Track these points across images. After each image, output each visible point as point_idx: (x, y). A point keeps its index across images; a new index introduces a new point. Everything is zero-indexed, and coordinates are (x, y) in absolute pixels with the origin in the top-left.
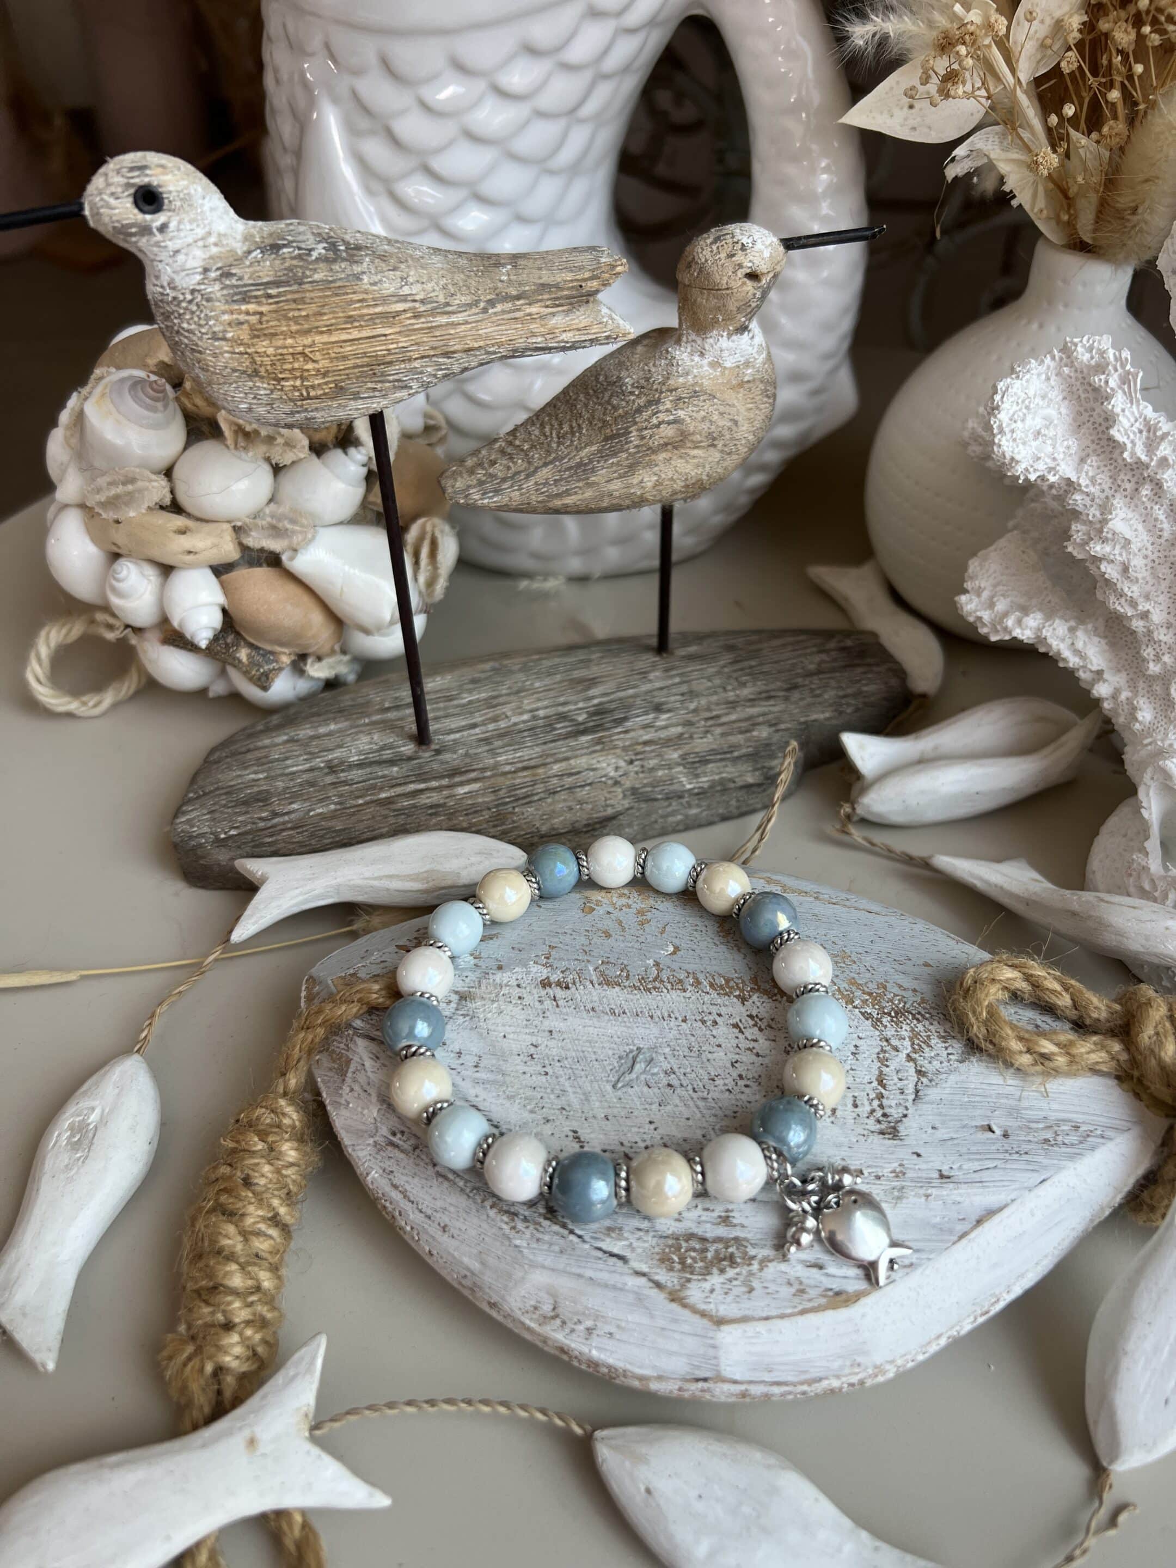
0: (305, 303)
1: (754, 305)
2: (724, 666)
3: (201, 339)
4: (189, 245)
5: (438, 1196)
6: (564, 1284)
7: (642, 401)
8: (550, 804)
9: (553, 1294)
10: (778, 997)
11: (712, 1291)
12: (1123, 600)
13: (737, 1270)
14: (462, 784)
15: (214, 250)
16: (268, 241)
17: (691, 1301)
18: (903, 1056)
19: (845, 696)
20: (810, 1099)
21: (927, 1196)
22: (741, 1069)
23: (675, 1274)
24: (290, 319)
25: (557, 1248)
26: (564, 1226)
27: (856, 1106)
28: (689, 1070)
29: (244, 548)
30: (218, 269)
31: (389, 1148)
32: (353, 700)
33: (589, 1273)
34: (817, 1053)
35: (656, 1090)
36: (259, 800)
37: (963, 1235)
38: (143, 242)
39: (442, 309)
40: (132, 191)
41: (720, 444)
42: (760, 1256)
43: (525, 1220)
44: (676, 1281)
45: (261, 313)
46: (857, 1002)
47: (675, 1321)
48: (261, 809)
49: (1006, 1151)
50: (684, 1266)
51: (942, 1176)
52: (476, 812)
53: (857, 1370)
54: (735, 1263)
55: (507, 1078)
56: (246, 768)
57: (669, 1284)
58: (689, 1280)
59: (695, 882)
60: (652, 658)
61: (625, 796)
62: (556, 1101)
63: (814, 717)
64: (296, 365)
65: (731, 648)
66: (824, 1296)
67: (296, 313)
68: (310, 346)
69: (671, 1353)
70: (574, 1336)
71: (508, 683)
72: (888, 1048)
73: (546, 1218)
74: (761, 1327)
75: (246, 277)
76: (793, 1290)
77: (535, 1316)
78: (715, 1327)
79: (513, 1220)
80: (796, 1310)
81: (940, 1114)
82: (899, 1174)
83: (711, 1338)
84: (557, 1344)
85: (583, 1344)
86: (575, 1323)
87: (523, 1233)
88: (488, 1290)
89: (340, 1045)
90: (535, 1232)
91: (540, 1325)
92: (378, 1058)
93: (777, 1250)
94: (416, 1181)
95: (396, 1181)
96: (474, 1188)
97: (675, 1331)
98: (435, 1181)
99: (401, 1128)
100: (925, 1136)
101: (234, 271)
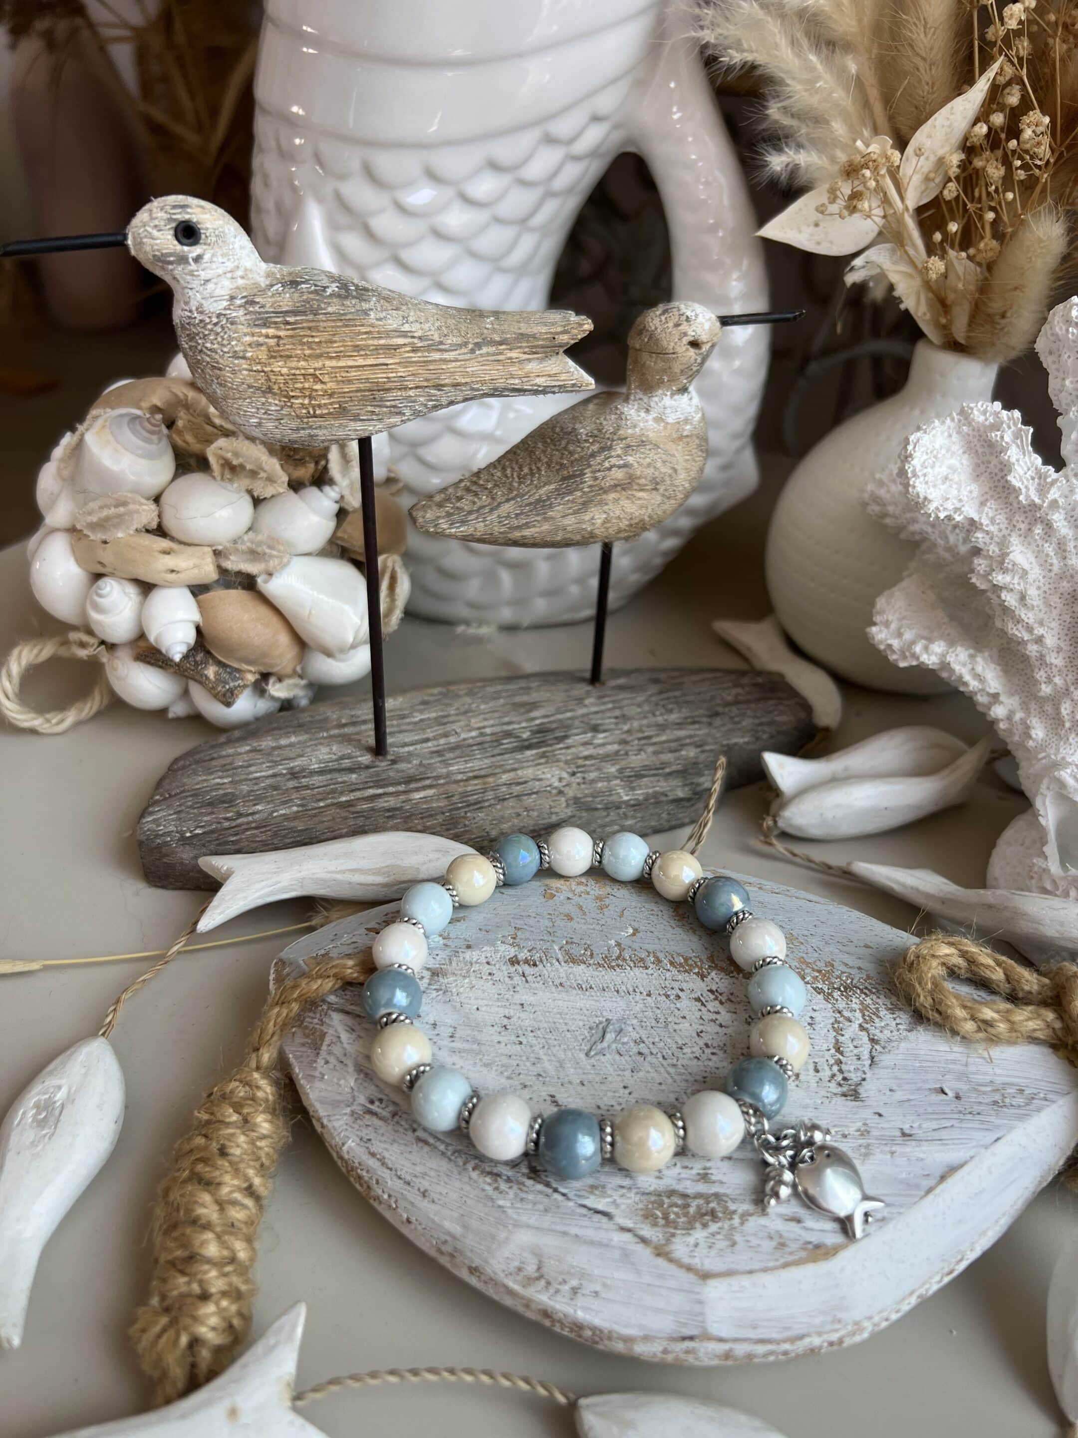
0: (319, 331)
1: (695, 369)
2: (651, 696)
3: (222, 357)
4: (219, 276)
5: (418, 1160)
6: (549, 1243)
7: (595, 447)
8: (500, 810)
9: (538, 1254)
10: (735, 974)
11: (696, 1245)
12: (1020, 626)
13: (720, 1224)
14: (417, 790)
15: (241, 282)
16: (287, 279)
17: (676, 1255)
18: (855, 1026)
19: (761, 724)
20: (780, 1059)
21: (892, 1153)
22: (706, 1038)
23: (659, 1229)
24: (304, 344)
25: (541, 1207)
26: (548, 1185)
27: (817, 1071)
28: (657, 1040)
29: (223, 571)
30: (243, 297)
31: (367, 1116)
32: (312, 716)
33: (574, 1230)
34: (780, 1018)
35: (627, 1058)
36: (224, 802)
37: (930, 1190)
38: (178, 270)
39: (436, 347)
40: (174, 225)
41: (662, 488)
42: (740, 1211)
43: (509, 1180)
44: (660, 1236)
45: (279, 337)
46: (808, 979)
47: (662, 1277)
48: (226, 810)
49: (960, 1112)
50: (668, 1222)
51: (904, 1134)
52: (431, 816)
53: (838, 1326)
54: (717, 1218)
55: (483, 1048)
56: (212, 773)
57: (654, 1239)
58: (673, 1235)
59: (650, 869)
60: (584, 688)
61: (568, 806)
62: (531, 1068)
63: (735, 740)
64: (307, 385)
65: (656, 681)
66: (804, 1249)
67: (310, 340)
68: (320, 369)
69: (658, 1311)
70: (559, 1297)
71: (456, 705)
72: (841, 1019)
73: (529, 1178)
74: (745, 1280)
75: (268, 305)
76: (774, 1243)
77: (519, 1278)
78: (700, 1282)
79: (496, 1181)
80: (778, 1263)
81: (896, 1078)
82: (864, 1133)
83: (698, 1293)
84: (540, 1307)
85: (568, 1304)
86: (560, 1284)
87: (507, 1193)
88: (469, 1255)
89: (314, 1022)
90: (518, 1192)
91: (523, 1286)
92: (353, 1030)
93: (756, 1204)
94: (395, 1148)
95: (373, 1149)
96: (456, 1151)
97: (661, 1287)
98: (415, 1146)
99: (380, 1096)
100: (884, 1097)
101: (257, 300)
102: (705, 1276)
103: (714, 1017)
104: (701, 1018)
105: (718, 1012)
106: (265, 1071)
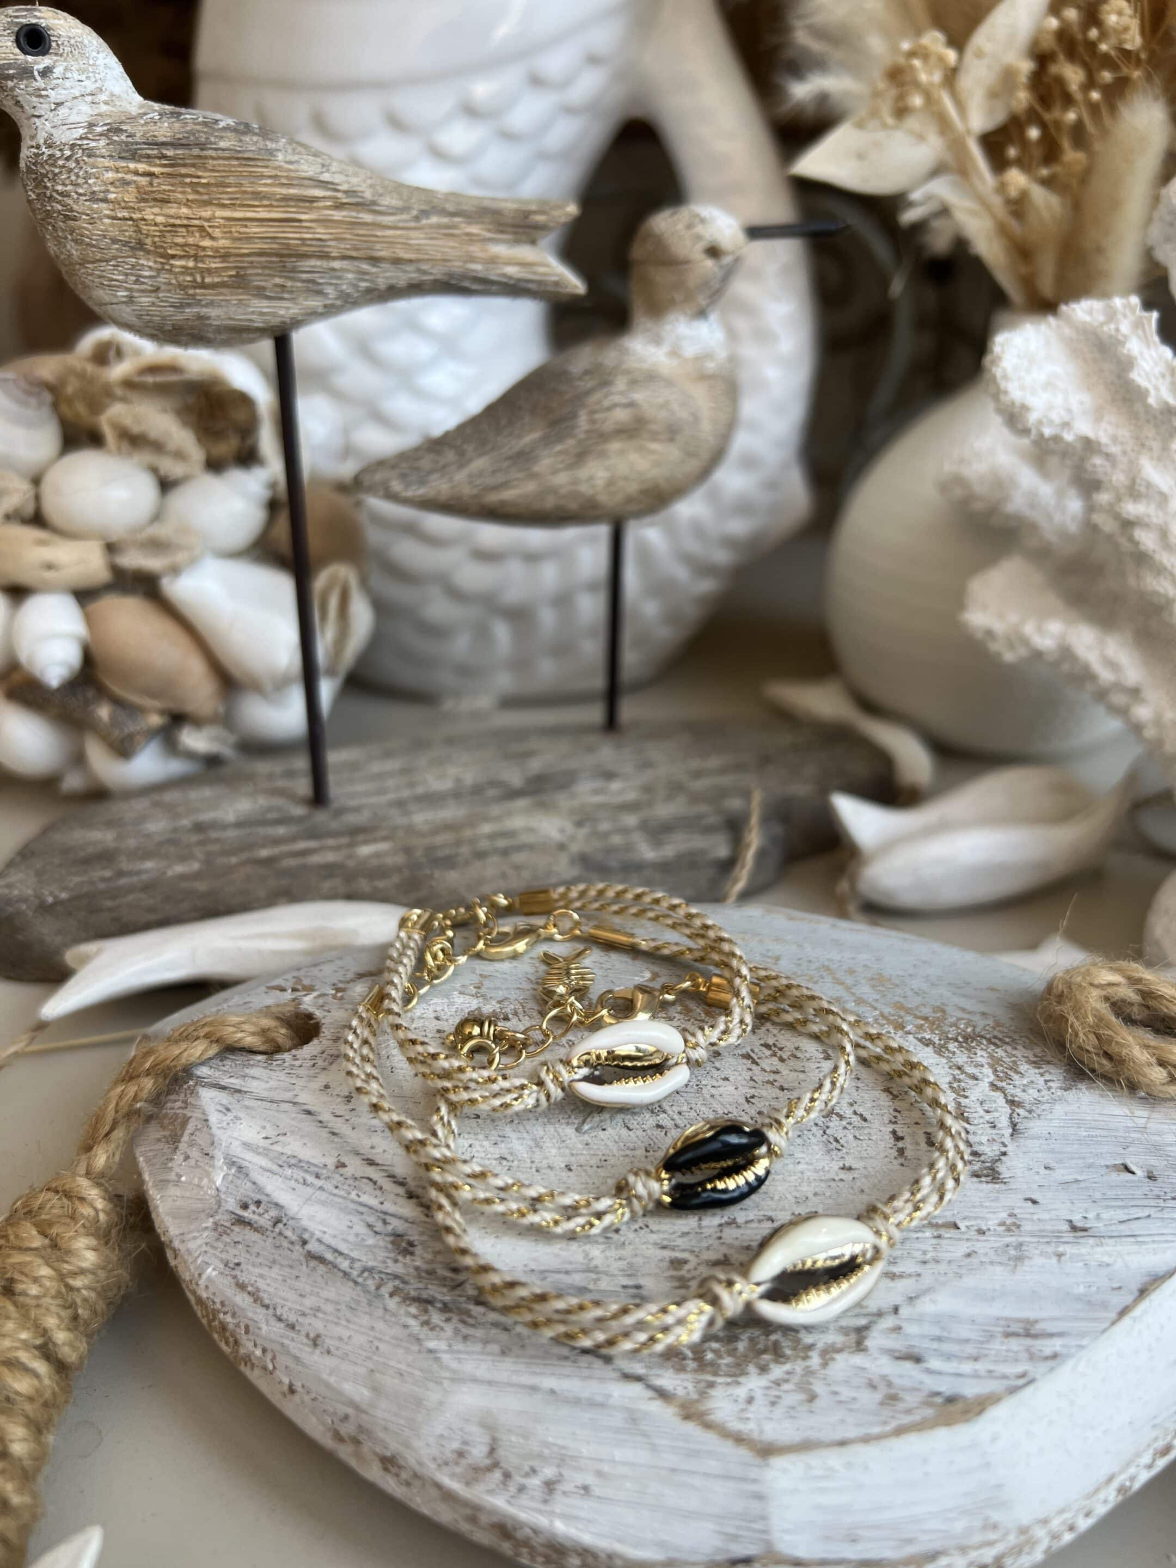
0: (206, 170)
1: (715, 287)
3: (76, 201)
4: (75, 98)
5: (308, 1288)
6: (508, 1406)
9: (490, 1426)
11: (750, 1400)
13: (788, 1367)
14: (364, 843)
15: (104, 108)
17: (718, 1417)
18: (984, 1085)
21: (1060, 1256)
22: (758, 1105)
23: (689, 1376)
24: (187, 185)
28: (685, 1108)
30: (105, 125)
31: (236, 1229)
33: (550, 1383)
36: (103, 859)
37: (1123, 1313)
38: (20, 89)
40: (15, 29)
42: (820, 1345)
43: (446, 1308)
44: (690, 1386)
45: (153, 175)
46: (909, 1028)
47: (693, 1454)
48: (105, 868)
49: (1158, 1197)
50: (703, 1366)
51: (1074, 1228)
53: (992, 1536)
54: (783, 1356)
57: (680, 1392)
58: (711, 1385)
60: (600, 737)
61: (572, 863)
64: (191, 240)
66: (930, 1404)
67: (195, 180)
68: (209, 220)
69: (689, 1515)
70: (524, 1500)
72: (962, 1077)
74: (834, 1458)
75: (138, 135)
76: (878, 1396)
77: (458, 1470)
78: (758, 1461)
79: (426, 1311)
80: (888, 1428)
81: (1052, 1151)
82: (1012, 1226)
83: (755, 1481)
84: (495, 1519)
85: (540, 1511)
86: (527, 1475)
87: (442, 1329)
88: (381, 1435)
89: (174, 1105)
90: (460, 1326)
91: (468, 1484)
92: (228, 1110)
93: (847, 1334)
94: (275, 1272)
95: (243, 1278)
96: (365, 1270)
97: (693, 1473)
98: (304, 1267)
99: (257, 1197)
100: (1037, 1178)
101: (124, 128)
102: (766, 1451)
103: (771, 1077)
104: (752, 1079)
105: (777, 1072)
106: (97, 1179)
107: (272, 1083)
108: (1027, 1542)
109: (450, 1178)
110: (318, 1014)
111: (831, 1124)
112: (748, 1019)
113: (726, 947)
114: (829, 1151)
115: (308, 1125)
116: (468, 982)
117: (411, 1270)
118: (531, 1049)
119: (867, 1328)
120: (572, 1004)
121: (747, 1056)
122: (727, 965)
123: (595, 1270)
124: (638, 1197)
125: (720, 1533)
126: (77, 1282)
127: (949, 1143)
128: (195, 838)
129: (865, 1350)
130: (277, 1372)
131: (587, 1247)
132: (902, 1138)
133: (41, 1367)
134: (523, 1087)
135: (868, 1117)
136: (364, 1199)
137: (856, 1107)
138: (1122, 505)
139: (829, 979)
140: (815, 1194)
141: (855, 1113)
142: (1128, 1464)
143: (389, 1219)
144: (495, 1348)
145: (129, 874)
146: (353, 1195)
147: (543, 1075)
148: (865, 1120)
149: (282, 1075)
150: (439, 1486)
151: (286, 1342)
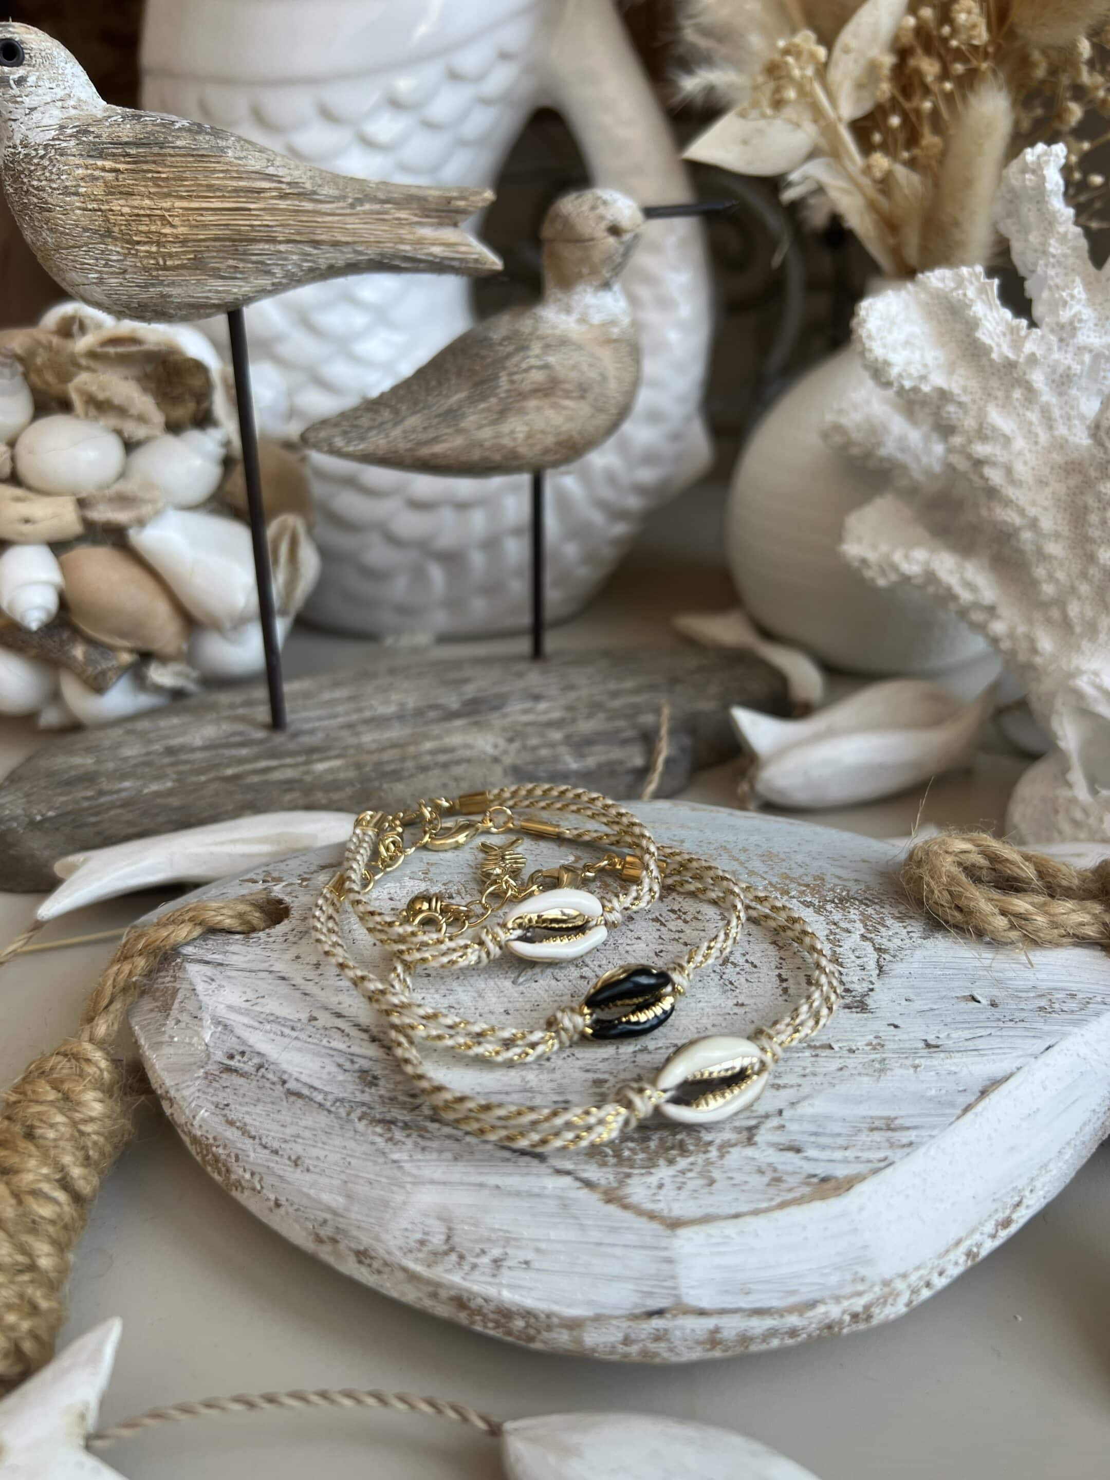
0: (165, 166)
1: (617, 261)
3: (50, 195)
4: (47, 104)
5: (289, 1120)
6: (461, 1201)
9: (446, 1219)
11: (661, 1186)
13: (691, 1159)
14: (320, 760)
15: (73, 112)
17: (634, 1200)
18: (856, 936)
21: (916, 1067)
22: (666, 959)
23: (609, 1170)
24: (148, 180)
30: (74, 127)
31: (224, 1076)
33: (493, 1180)
35: (566, 982)
36: (85, 781)
37: (967, 1109)
39: (309, 196)
42: (718, 1141)
43: (406, 1126)
44: (611, 1177)
45: (118, 171)
46: (792, 894)
47: (613, 1230)
48: (87, 789)
49: (999, 1020)
50: (621, 1161)
51: (928, 1046)
53: (860, 1287)
54: (688, 1151)
56: (73, 755)
57: (603, 1182)
58: (628, 1176)
60: (527, 665)
64: (153, 228)
66: (808, 1184)
67: (155, 175)
68: (169, 210)
69: (612, 1279)
70: (476, 1275)
72: (838, 931)
74: (730, 1228)
75: (104, 136)
76: (766, 1179)
77: (420, 1255)
78: (669, 1232)
79: (390, 1130)
80: (774, 1203)
81: (913, 987)
82: (877, 1045)
83: (666, 1248)
84: (453, 1293)
85: (490, 1284)
86: (478, 1256)
87: (404, 1143)
88: (355, 1233)
89: (165, 980)
90: (419, 1140)
91: (429, 1266)
92: (213, 980)
93: (740, 1133)
94: (259, 1109)
95: (232, 1116)
96: (337, 1100)
97: (614, 1245)
98: (285, 1103)
99: (241, 1048)
100: (898, 1008)
101: (91, 129)
102: (674, 1224)
103: (677, 936)
104: (660, 937)
105: (682, 931)
106: (100, 1044)
107: (250, 957)
108: (891, 1294)
109: (407, 1020)
110: (287, 899)
111: (727, 971)
112: (656, 888)
113: (637, 830)
114: (725, 992)
115: (283, 988)
116: (416, 870)
117: (376, 1098)
118: (472, 920)
119: (756, 1127)
120: (507, 882)
121: (656, 920)
122: (638, 845)
123: (530, 1090)
124: (565, 1030)
125: (637, 1291)
126: (88, 1128)
127: (823, 979)
128: (167, 760)
129: (755, 1144)
130: (265, 1191)
131: (524, 1073)
132: (786, 980)
133: (61, 1196)
134: (466, 947)
135: (758, 964)
136: (334, 1044)
137: (747, 957)
138: (973, 446)
139: (725, 856)
140: (714, 1025)
141: (747, 961)
142: (973, 1231)
143: (356, 1059)
144: (449, 1155)
145: (111, 793)
146: (325, 1042)
147: (484, 936)
148: (755, 967)
149: (258, 950)
150: (405, 1270)
151: (271, 1165)
